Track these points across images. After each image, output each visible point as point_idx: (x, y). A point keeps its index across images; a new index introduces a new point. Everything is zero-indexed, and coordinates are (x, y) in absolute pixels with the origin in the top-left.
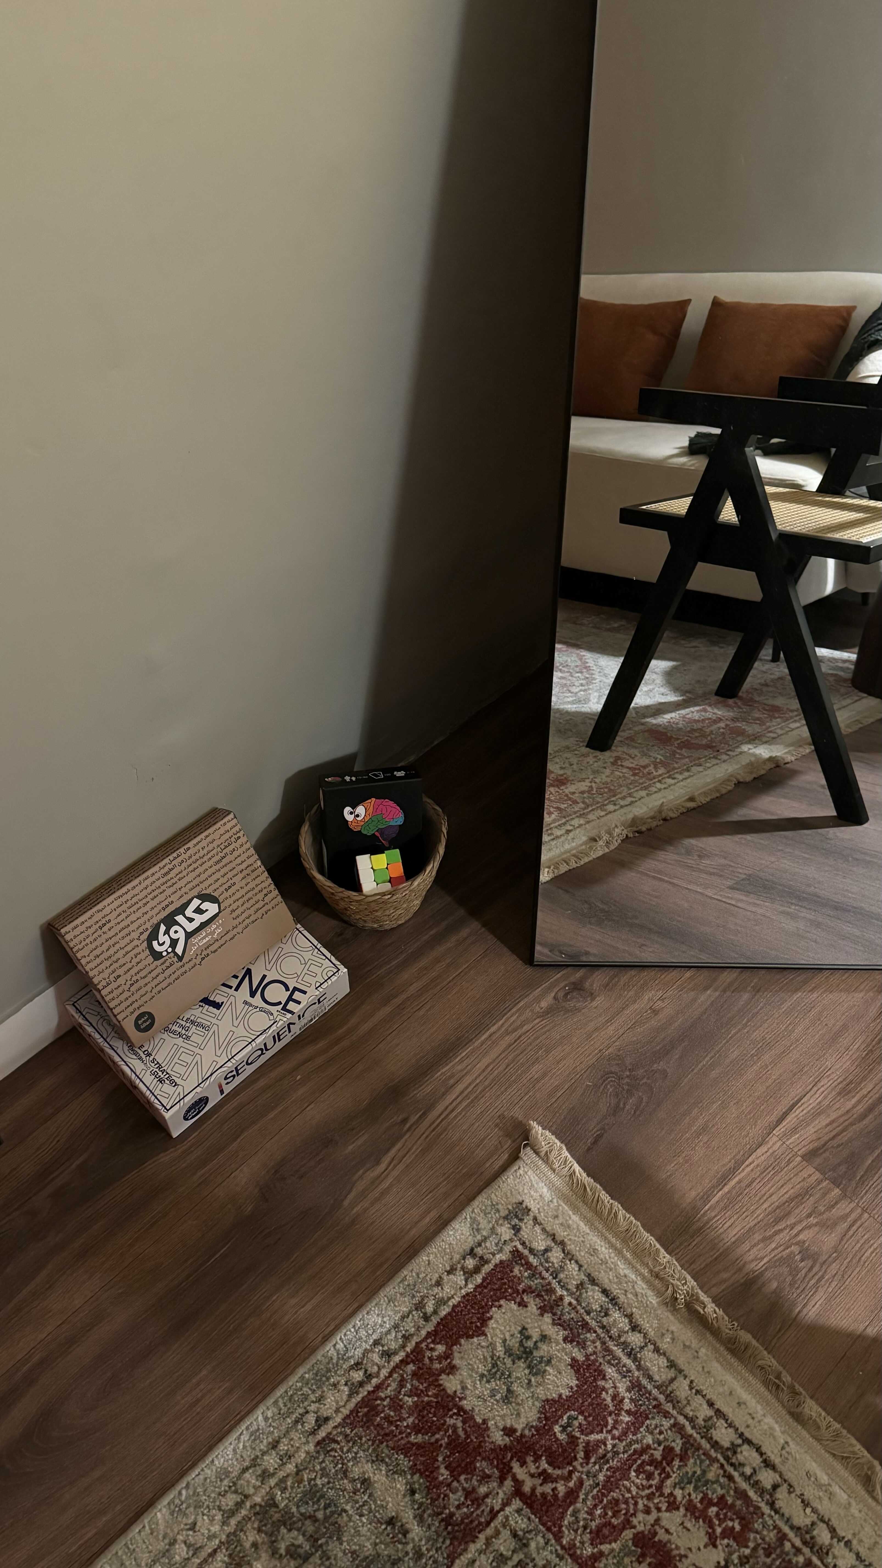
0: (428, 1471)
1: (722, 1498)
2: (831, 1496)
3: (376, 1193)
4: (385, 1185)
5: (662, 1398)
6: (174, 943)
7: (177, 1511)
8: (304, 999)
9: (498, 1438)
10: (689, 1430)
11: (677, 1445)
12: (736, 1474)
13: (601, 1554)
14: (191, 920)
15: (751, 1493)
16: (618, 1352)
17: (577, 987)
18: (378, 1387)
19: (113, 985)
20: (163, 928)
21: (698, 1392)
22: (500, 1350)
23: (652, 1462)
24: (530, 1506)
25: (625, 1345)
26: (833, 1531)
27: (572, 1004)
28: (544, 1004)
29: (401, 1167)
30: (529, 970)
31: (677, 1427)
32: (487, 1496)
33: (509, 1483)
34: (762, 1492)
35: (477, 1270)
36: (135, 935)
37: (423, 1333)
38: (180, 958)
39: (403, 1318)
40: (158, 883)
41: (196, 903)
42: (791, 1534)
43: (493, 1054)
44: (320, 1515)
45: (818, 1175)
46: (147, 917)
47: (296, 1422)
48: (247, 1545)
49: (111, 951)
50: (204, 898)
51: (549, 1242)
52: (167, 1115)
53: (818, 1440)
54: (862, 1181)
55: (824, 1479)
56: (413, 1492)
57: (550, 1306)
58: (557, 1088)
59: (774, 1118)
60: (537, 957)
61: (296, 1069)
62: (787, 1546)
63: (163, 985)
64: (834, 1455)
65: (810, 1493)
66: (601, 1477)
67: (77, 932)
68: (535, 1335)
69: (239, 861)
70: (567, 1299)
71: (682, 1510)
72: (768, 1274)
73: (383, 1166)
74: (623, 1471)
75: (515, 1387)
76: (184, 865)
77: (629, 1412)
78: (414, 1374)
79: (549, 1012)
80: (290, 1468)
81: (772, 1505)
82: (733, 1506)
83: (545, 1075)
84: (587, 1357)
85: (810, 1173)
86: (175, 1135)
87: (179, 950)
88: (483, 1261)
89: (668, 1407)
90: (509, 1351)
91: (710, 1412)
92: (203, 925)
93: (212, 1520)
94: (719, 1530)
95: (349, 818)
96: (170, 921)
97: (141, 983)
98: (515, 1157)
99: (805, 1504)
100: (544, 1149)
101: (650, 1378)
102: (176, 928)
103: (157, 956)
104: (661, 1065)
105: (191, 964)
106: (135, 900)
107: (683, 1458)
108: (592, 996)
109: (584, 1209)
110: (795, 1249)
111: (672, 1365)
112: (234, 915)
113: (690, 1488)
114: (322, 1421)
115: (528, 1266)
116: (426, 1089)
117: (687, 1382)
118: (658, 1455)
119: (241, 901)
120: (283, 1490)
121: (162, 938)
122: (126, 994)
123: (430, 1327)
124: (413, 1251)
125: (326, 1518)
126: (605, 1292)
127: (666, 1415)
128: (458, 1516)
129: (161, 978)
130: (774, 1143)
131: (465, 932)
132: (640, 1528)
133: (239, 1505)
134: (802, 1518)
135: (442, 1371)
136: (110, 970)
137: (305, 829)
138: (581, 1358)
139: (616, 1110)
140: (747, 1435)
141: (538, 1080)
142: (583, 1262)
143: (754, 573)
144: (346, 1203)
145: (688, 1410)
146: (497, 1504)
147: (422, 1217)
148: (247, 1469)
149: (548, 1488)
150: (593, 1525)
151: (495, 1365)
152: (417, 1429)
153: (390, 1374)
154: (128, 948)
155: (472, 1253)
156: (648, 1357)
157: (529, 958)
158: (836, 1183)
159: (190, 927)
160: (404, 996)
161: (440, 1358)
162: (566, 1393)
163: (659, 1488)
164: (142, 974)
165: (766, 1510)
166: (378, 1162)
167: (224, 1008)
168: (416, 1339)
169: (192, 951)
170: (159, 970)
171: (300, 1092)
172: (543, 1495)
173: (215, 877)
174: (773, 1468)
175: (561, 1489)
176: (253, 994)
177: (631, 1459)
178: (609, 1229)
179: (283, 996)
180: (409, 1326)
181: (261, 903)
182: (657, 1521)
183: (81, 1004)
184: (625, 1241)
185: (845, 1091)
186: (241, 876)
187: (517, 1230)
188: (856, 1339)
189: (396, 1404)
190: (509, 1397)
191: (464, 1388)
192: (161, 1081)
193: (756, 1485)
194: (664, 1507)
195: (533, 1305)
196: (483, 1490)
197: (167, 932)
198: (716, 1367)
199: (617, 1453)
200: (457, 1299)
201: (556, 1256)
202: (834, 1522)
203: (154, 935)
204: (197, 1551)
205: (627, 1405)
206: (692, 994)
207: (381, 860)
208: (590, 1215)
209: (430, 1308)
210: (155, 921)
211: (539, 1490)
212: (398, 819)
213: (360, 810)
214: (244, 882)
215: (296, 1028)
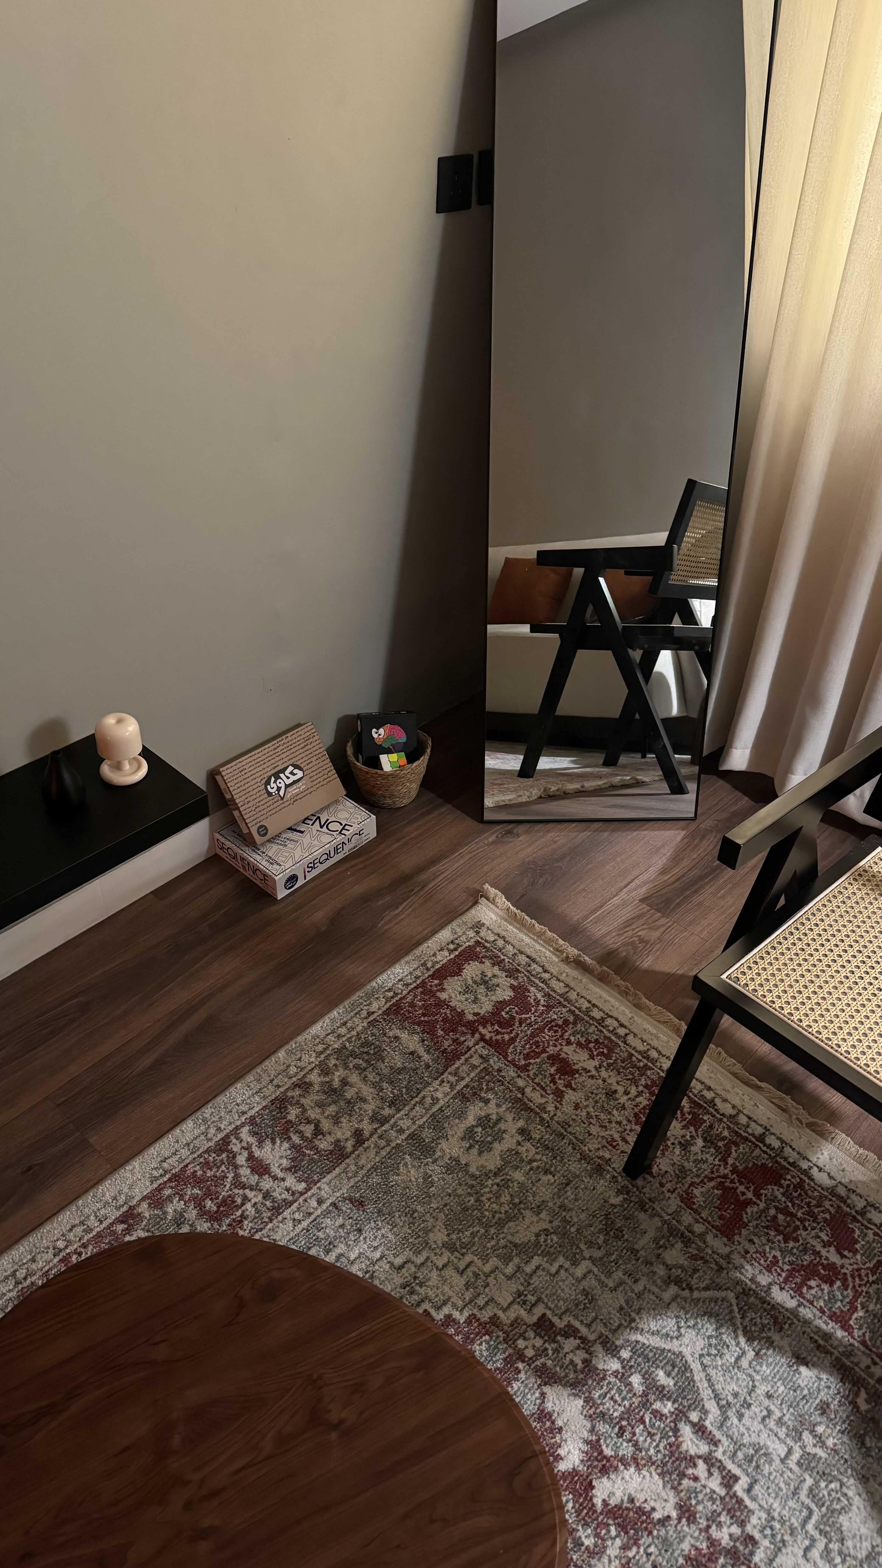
0: (432, 1032)
1: (596, 1040)
2: (658, 1038)
3: (397, 920)
4: (401, 918)
5: (562, 1000)
6: (279, 789)
7: (290, 1053)
8: (351, 829)
9: (471, 1017)
10: (577, 1012)
11: (571, 1019)
12: (604, 1030)
13: (530, 1063)
14: (288, 778)
15: (613, 1038)
16: (537, 981)
17: (509, 832)
18: (401, 999)
19: (247, 806)
20: (273, 779)
21: (582, 997)
22: (470, 982)
23: (557, 1025)
24: (490, 1045)
25: (540, 978)
26: (659, 1053)
27: (506, 839)
28: (490, 840)
29: (410, 910)
30: (481, 825)
31: (571, 1012)
32: (465, 1041)
33: (477, 1036)
34: (619, 1037)
35: (456, 949)
36: (258, 780)
37: (426, 975)
38: (282, 799)
39: (414, 970)
40: (271, 753)
41: (291, 768)
42: (636, 1054)
43: (462, 862)
44: (372, 1052)
45: (648, 908)
46: (264, 771)
47: (356, 1014)
48: (331, 1065)
49: (247, 786)
50: (296, 767)
51: (496, 937)
52: (276, 878)
53: (650, 1016)
54: (673, 910)
55: (655, 1031)
56: (423, 1041)
57: (497, 962)
58: (499, 875)
59: (623, 884)
60: (485, 818)
61: (347, 870)
62: (634, 1059)
63: (273, 811)
64: (659, 1021)
65: (645, 1037)
66: (529, 1032)
67: (228, 771)
68: (490, 975)
69: (314, 749)
70: (507, 960)
71: (574, 1045)
72: (621, 949)
73: (400, 909)
74: (541, 1030)
75: (479, 996)
76: (285, 746)
77: (543, 1006)
78: (422, 993)
79: (493, 843)
80: (354, 1033)
81: (625, 1043)
82: (603, 1043)
83: (492, 870)
84: (519, 983)
85: (645, 907)
86: (279, 898)
87: (282, 793)
88: (459, 945)
89: (566, 1003)
90: (475, 982)
91: (589, 1005)
92: (295, 782)
93: (310, 1056)
94: (595, 1053)
95: (375, 736)
96: (277, 776)
97: (261, 808)
98: (476, 903)
99: (643, 1041)
100: (492, 896)
101: (555, 992)
102: (279, 780)
103: (270, 794)
104: (560, 864)
105: (288, 803)
106: (259, 760)
107: (575, 1023)
108: (518, 836)
109: (516, 924)
110: (636, 939)
111: (567, 986)
112: (312, 779)
113: (579, 1036)
114: (370, 1014)
115: (485, 947)
116: (424, 876)
117: (575, 993)
118: (560, 1022)
119: (315, 773)
120: (350, 1042)
121: (272, 785)
122: (253, 813)
123: (430, 973)
124: (418, 944)
125: (375, 1053)
126: (528, 957)
127: (564, 1006)
128: (449, 1050)
129: (272, 807)
130: (623, 894)
131: (443, 809)
132: (551, 1052)
133: (325, 1049)
134: (641, 1047)
135: (438, 991)
136: (244, 797)
137: (349, 744)
138: (516, 984)
139: (533, 883)
140: (610, 1013)
141: (488, 872)
142: (515, 945)
143: (610, 653)
144: (379, 925)
145: (576, 1004)
146: (471, 1044)
147: (424, 930)
148: (329, 1034)
149: (499, 1037)
150: (525, 1052)
151: (467, 987)
152: (424, 1015)
153: (408, 993)
154: (255, 786)
155: (452, 942)
156: (554, 983)
157: (480, 819)
158: (658, 911)
159: (288, 782)
160: (408, 838)
161: (436, 985)
162: (507, 998)
163: (562, 1036)
164: (262, 803)
165: (622, 1044)
166: (397, 908)
167: (305, 833)
168: (422, 978)
169: (289, 796)
170: (271, 803)
171: (350, 879)
172: (496, 1040)
173: (301, 756)
174: (625, 1027)
175: (507, 1037)
176: (322, 827)
177: (546, 1025)
178: (530, 932)
179: (340, 828)
180: (418, 973)
181: (326, 776)
182: (561, 1050)
183: (223, 832)
184: (539, 937)
185: (663, 872)
186: (315, 758)
187: (478, 933)
188: (669, 976)
189: (412, 1005)
190: (475, 1001)
191: (450, 997)
192: (271, 864)
193: (616, 1035)
194: (564, 1044)
195: (488, 963)
196: (462, 1039)
197: (275, 782)
198: (591, 986)
199: (536, 1023)
200: (445, 961)
201: (500, 943)
202: (660, 1048)
203: (268, 782)
204: (302, 1069)
205: (542, 1002)
206: (576, 834)
207: (394, 757)
208: (518, 926)
209: (429, 965)
210: (269, 774)
211: (494, 1038)
212: (403, 739)
213: (381, 731)
214: (317, 762)
215: (346, 848)
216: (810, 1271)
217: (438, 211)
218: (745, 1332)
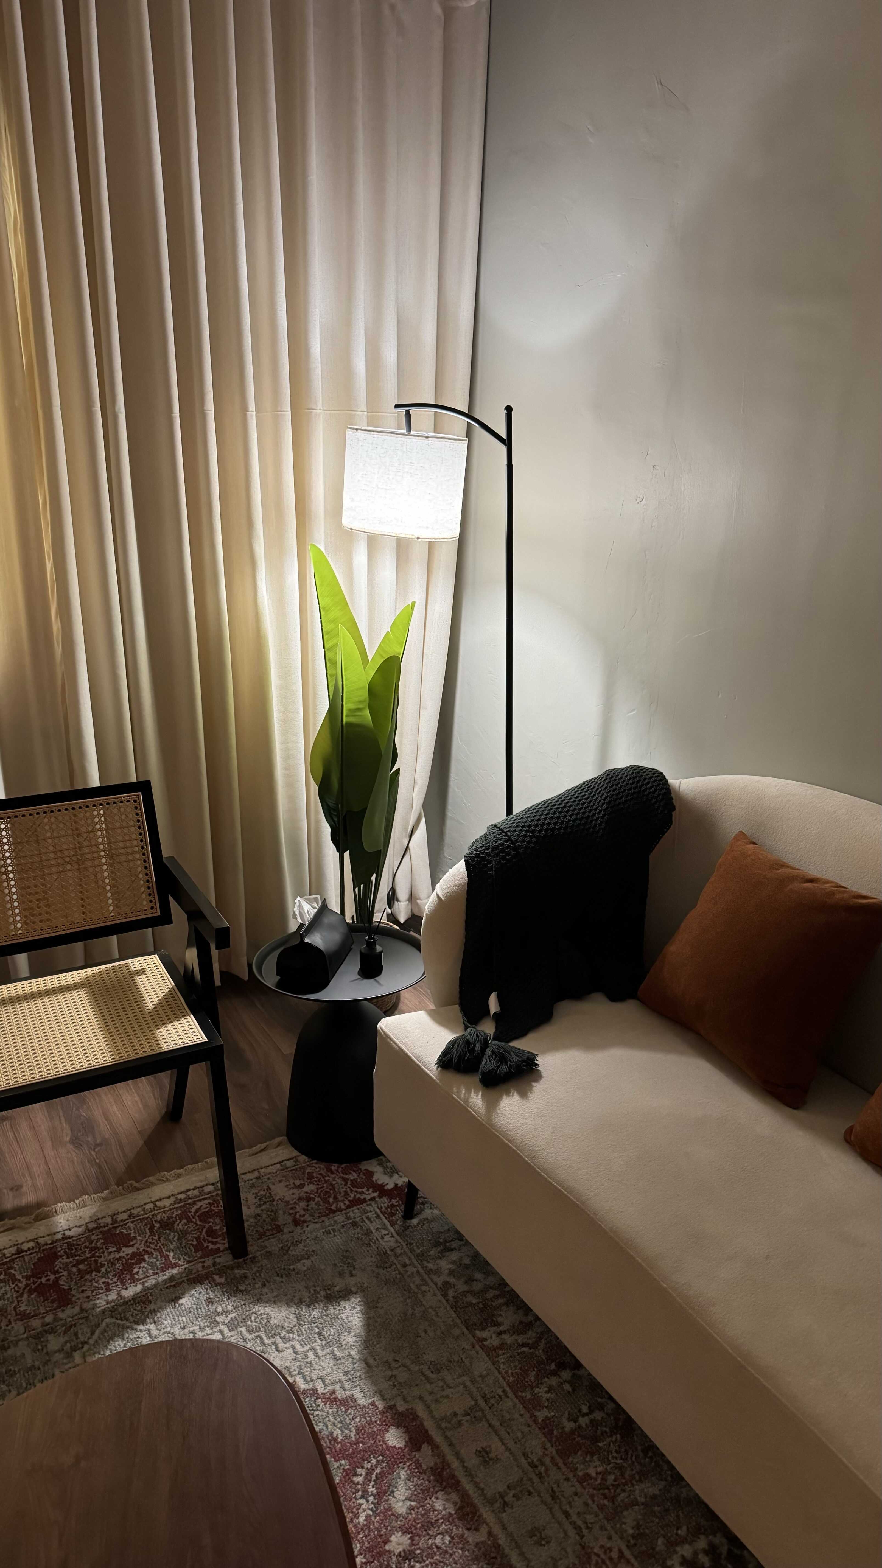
216: (128, 1267)
218: (137, 1323)
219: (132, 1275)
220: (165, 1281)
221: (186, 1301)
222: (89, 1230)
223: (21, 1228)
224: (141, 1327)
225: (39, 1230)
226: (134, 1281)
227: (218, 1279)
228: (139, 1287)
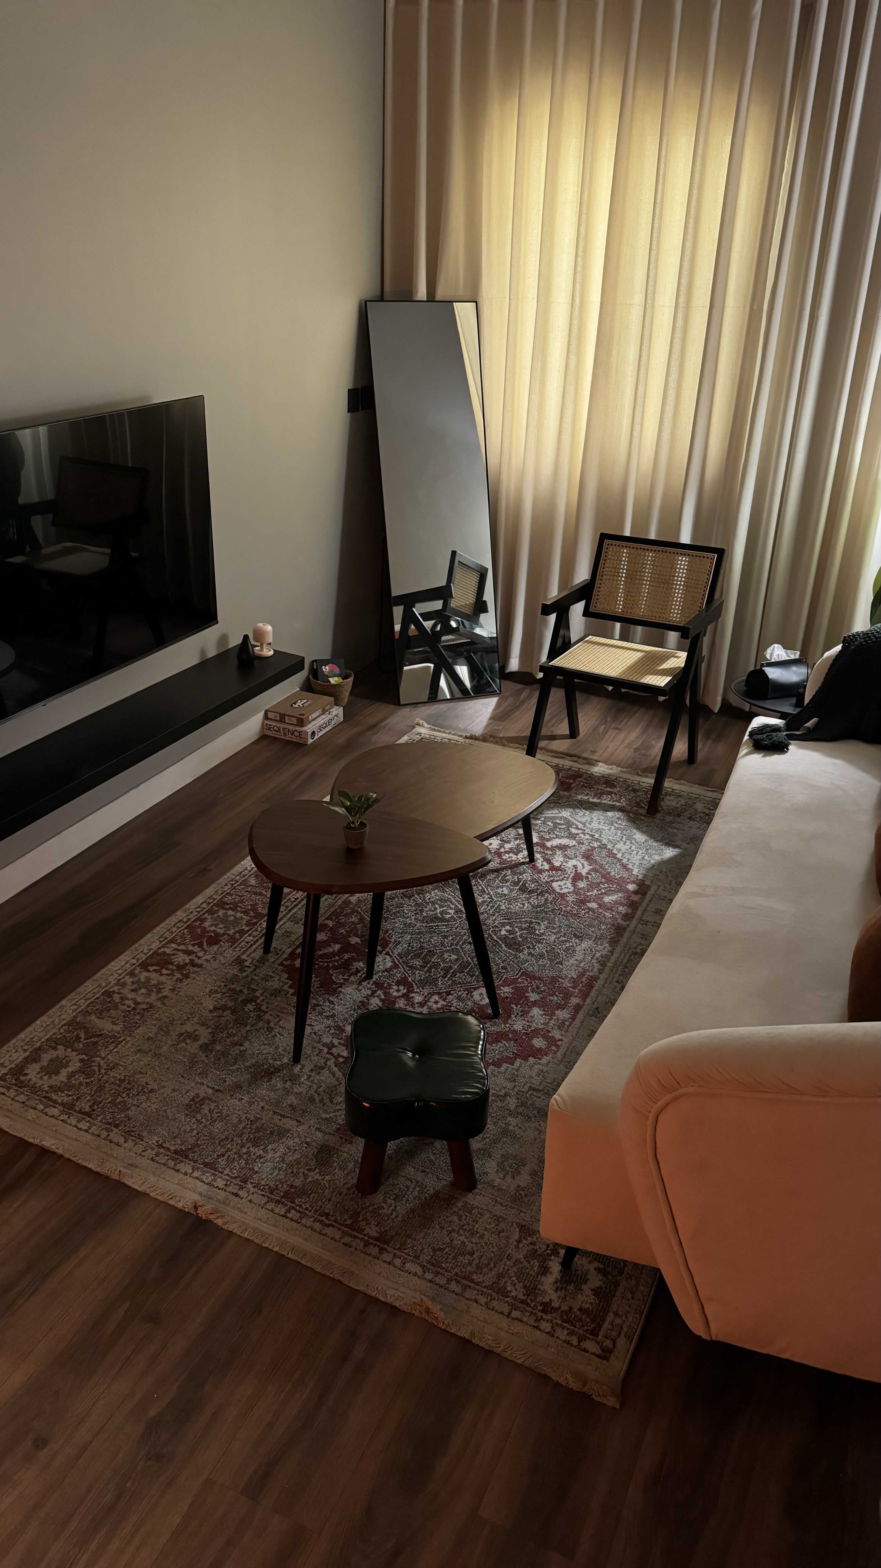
72: (487, 733)
110: (492, 731)
212: (338, 671)
215: (333, 722)
216: (603, 793)
217: (348, 412)
218: (584, 809)
219: (601, 796)
220: (610, 805)
221: (610, 814)
222: (603, 777)
223: (580, 763)
224: (584, 811)
225: (584, 768)
226: (599, 798)
227: (631, 815)
228: (599, 801)
